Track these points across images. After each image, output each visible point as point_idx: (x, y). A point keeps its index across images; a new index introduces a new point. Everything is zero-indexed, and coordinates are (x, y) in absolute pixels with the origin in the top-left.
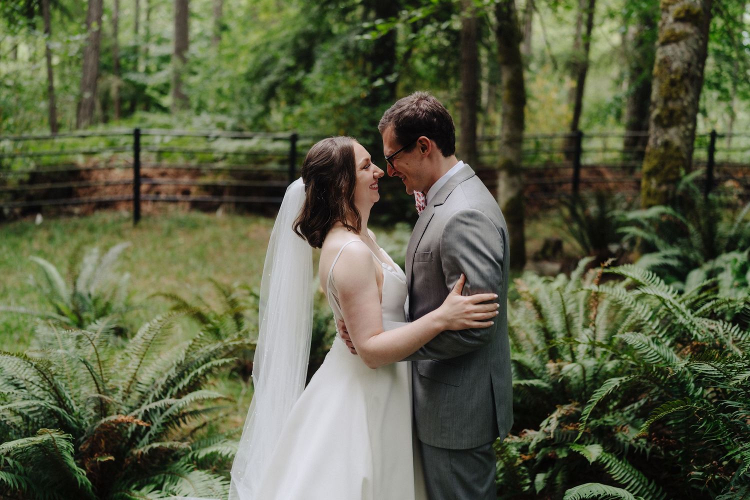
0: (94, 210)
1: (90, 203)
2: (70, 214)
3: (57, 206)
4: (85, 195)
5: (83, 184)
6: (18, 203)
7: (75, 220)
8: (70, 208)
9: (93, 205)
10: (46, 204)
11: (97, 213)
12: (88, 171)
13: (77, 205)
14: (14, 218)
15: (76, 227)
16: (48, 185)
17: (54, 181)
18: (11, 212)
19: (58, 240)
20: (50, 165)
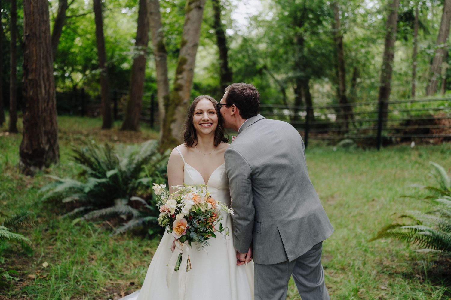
0: (442, 141)
1: (439, 137)
2: (428, 143)
3: (421, 138)
4: (437, 132)
5: (436, 126)
6: (399, 135)
7: (431, 146)
8: (427, 140)
9: (441, 139)
10: (415, 136)
11: (444, 143)
12: (439, 119)
13: (431, 138)
14: (397, 143)
15: (433, 150)
16: (416, 127)
17: (419, 124)
18: (396, 140)
19: (424, 156)
20: (418, 116)
